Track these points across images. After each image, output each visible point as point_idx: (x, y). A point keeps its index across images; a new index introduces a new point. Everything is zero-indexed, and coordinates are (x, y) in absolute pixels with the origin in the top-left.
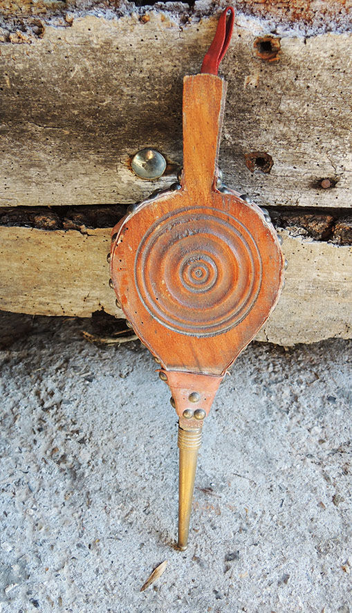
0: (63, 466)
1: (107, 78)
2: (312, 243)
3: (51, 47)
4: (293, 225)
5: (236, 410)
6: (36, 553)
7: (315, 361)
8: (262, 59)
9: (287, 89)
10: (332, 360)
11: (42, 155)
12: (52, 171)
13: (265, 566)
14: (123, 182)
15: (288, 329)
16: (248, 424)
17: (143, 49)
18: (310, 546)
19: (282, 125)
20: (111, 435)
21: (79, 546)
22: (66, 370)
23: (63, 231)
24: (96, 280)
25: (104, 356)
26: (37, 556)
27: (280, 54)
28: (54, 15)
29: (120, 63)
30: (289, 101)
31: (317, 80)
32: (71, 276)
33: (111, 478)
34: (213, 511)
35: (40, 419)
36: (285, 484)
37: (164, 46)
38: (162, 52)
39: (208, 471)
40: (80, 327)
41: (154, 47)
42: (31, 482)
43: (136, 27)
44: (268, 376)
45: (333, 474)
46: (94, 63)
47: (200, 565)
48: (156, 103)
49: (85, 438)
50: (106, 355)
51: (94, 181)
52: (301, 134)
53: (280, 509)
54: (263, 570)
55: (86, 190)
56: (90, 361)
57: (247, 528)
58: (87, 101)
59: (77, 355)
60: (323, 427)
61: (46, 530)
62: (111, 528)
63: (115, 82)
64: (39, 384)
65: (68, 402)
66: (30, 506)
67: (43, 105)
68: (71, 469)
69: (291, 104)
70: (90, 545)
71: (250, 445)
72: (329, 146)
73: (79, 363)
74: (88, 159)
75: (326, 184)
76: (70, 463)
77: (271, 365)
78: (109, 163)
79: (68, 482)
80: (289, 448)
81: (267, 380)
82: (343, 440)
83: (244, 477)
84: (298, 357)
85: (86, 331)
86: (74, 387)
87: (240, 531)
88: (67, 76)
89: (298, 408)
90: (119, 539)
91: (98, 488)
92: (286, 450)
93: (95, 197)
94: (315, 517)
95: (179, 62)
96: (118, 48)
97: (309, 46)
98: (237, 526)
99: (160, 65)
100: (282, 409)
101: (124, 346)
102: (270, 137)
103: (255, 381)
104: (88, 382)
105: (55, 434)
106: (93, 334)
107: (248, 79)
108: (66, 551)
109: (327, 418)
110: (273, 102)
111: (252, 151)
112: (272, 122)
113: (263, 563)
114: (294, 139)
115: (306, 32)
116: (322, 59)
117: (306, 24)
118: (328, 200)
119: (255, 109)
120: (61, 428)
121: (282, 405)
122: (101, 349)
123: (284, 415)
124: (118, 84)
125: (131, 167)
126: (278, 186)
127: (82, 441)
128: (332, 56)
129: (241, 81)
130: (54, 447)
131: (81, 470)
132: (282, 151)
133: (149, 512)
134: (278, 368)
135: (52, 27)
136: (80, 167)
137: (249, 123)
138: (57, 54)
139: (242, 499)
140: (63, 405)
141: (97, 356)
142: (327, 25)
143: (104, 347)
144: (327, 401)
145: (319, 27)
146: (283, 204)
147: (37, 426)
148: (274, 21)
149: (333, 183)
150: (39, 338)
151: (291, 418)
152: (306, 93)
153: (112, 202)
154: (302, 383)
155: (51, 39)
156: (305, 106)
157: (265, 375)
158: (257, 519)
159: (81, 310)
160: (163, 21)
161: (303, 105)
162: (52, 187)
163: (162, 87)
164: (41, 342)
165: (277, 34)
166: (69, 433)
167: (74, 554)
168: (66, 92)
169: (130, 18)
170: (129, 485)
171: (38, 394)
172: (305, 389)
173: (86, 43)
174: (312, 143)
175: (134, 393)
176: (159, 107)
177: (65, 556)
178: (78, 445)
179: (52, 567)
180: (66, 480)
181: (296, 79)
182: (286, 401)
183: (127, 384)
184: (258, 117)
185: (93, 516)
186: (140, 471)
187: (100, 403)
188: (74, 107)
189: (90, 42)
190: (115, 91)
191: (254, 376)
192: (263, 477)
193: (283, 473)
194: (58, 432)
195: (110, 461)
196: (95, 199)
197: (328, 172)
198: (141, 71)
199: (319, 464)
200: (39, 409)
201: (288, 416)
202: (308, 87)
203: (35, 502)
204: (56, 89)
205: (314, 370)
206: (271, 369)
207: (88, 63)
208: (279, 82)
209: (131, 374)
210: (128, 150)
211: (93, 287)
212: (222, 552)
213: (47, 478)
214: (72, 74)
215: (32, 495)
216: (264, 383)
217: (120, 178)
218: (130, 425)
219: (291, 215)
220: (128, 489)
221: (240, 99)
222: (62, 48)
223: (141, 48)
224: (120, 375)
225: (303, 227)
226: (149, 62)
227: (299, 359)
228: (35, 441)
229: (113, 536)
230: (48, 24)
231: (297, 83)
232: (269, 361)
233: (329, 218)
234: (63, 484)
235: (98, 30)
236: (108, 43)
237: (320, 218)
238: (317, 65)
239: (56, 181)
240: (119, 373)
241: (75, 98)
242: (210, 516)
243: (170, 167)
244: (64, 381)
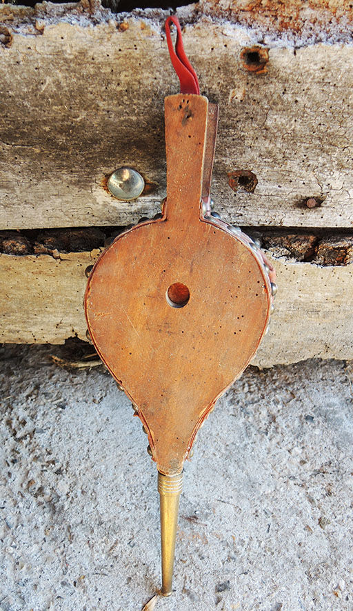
0: (40, 499)
1: (81, 91)
2: (295, 264)
3: (20, 58)
4: (275, 245)
5: (215, 433)
6: (19, 594)
7: (290, 380)
8: (249, 71)
9: (274, 104)
10: (307, 378)
11: (10, 176)
12: (21, 192)
13: (257, 596)
14: (98, 203)
15: (268, 350)
16: (228, 448)
17: (121, 59)
18: (300, 571)
19: (268, 141)
20: (89, 464)
21: (63, 584)
22: (37, 397)
23: (34, 257)
24: (69, 306)
25: (76, 381)
26: (20, 597)
27: (268, 66)
28: (22, 23)
29: (96, 74)
30: (275, 117)
31: (306, 94)
32: (42, 302)
33: (92, 510)
34: (200, 540)
35: (13, 450)
36: (270, 509)
37: (144, 56)
38: (142, 64)
39: (191, 498)
40: (48, 351)
41: (133, 58)
42: (8, 518)
43: (114, 36)
44: (244, 396)
45: (317, 496)
46: (67, 75)
47: (191, 598)
48: (134, 118)
49: (62, 469)
50: (77, 379)
51: (67, 202)
52: (288, 151)
53: (268, 535)
54: (255, 600)
55: (58, 212)
56: (61, 387)
57: (235, 556)
58: (59, 117)
59: (47, 381)
60: (303, 448)
61: (28, 568)
62: (96, 562)
63: (90, 96)
64: (10, 413)
65: (42, 431)
66: (9, 544)
67: (11, 121)
68: (50, 502)
69: (278, 120)
70: (75, 583)
71: (232, 469)
72: (316, 163)
73: (50, 389)
74: (61, 179)
75: (312, 203)
76: (48, 496)
77: (246, 385)
78: (84, 184)
79: (47, 516)
80: (271, 471)
81: (244, 400)
82: (324, 460)
83: (228, 503)
84: (272, 376)
85: (55, 355)
86: (47, 414)
87: (228, 560)
88: (38, 89)
89: (277, 428)
90: (105, 575)
91: (80, 521)
92: (268, 473)
93: (68, 219)
94: (303, 541)
95: (160, 74)
96: (93, 59)
97: (299, 57)
98: (225, 555)
99: (138, 77)
100: (261, 430)
101: (96, 369)
102: (255, 154)
103: (232, 402)
104: (60, 409)
105: (30, 466)
106: (62, 358)
107: (233, 92)
108: (51, 589)
109: (306, 437)
110: (259, 118)
111: (235, 169)
112: (257, 138)
113: (254, 593)
114: (280, 156)
115: (295, 42)
116: (312, 71)
117: (294, 34)
118: (313, 220)
119: (240, 125)
120: (36, 458)
121: (260, 426)
122: (72, 373)
123: (263, 437)
124: (93, 98)
125: (106, 187)
126: (262, 206)
127: (59, 472)
128: (323, 68)
129: (226, 94)
130: (29, 479)
131: (60, 502)
132: (267, 169)
133: (134, 545)
134: (254, 388)
135: (21, 35)
136: (52, 188)
137: (234, 140)
138: (27, 65)
139: (229, 526)
140: (36, 435)
141: (68, 381)
142: (317, 35)
143: (74, 371)
144: (305, 421)
145: (308, 38)
146: (267, 224)
147: (10, 458)
148: (261, 31)
149: (319, 202)
150: (7, 364)
151: (270, 440)
152: (295, 108)
153: (87, 224)
154: (278, 403)
155: (20, 48)
156: (293, 122)
157: (241, 395)
158: (245, 547)
159: (54, 337)
160: (142, 29)
161: (290, 121)
162: (22, 210)
163: (141, 102)
164: (9, 368)
165: (265, 44)
166: (45, 464)
167: (59, 593)
168: (36, 106)
169: (107, 26)
170: (112, 516)
171: (9, 423)
172: (282, 409)
173: (59, 53)
174: (298, 161)
175: (110, 419)
176: (138, 123)
177: (50, 595)
178: (55, 476)
179: (37, 608)
180: (46, 514)
181: (284, 93)
182: (263, 422)
183: (102, 410)
184: (243, 134)
185: (76, 552)
186: (122, 501)
187: (75, 430)
188: (45, 123)
189: (63, 52)
190: (90, 105)
191: (230, 397)
192: (247, 502)
193: (267, 497)
194: (33, 463)
195: (90, 492)
196: (68, 221)
197: (314, 191)
198: (119, 84)
199: (302, 486)
200: (12, 440)
201: (267, 437)
202: (296, 101)
203: (14, 539)
204: (26, 103)
205: (290, 389)
206: (246, 389)
207: (60, 75)
208: (266, 96)
209: (105, 399)
210: (103, 169)
211: (66, 314)
212: (212, 583)
213: (25, 512)
214: (43, 88)
215: (10, 531)
216: (240, 404)
217: (95, 199)
218: (108, 452)
219: (274, 235)
220: (110, 521)
221: (224, 114)
222: (32, 58)
223: (118, 59)
224: (94, 401)
225: (286, 247)
226: (127, 74)
227: (274, 378)
228: (9, 474)
229: (99, 572)
230: (16, 32)
231: (285, 97)
232: (244, 381)
233: (312, 238)
234: (42, 518)
235: (72, 39)
236: (83, 53)
237: (303, 238)
238: (306, 78)
239: (26, 202)
240: (92, 398)
241: (46, 113)
242: (197, 545)
243: (148, 187)
244: (36, 408)
